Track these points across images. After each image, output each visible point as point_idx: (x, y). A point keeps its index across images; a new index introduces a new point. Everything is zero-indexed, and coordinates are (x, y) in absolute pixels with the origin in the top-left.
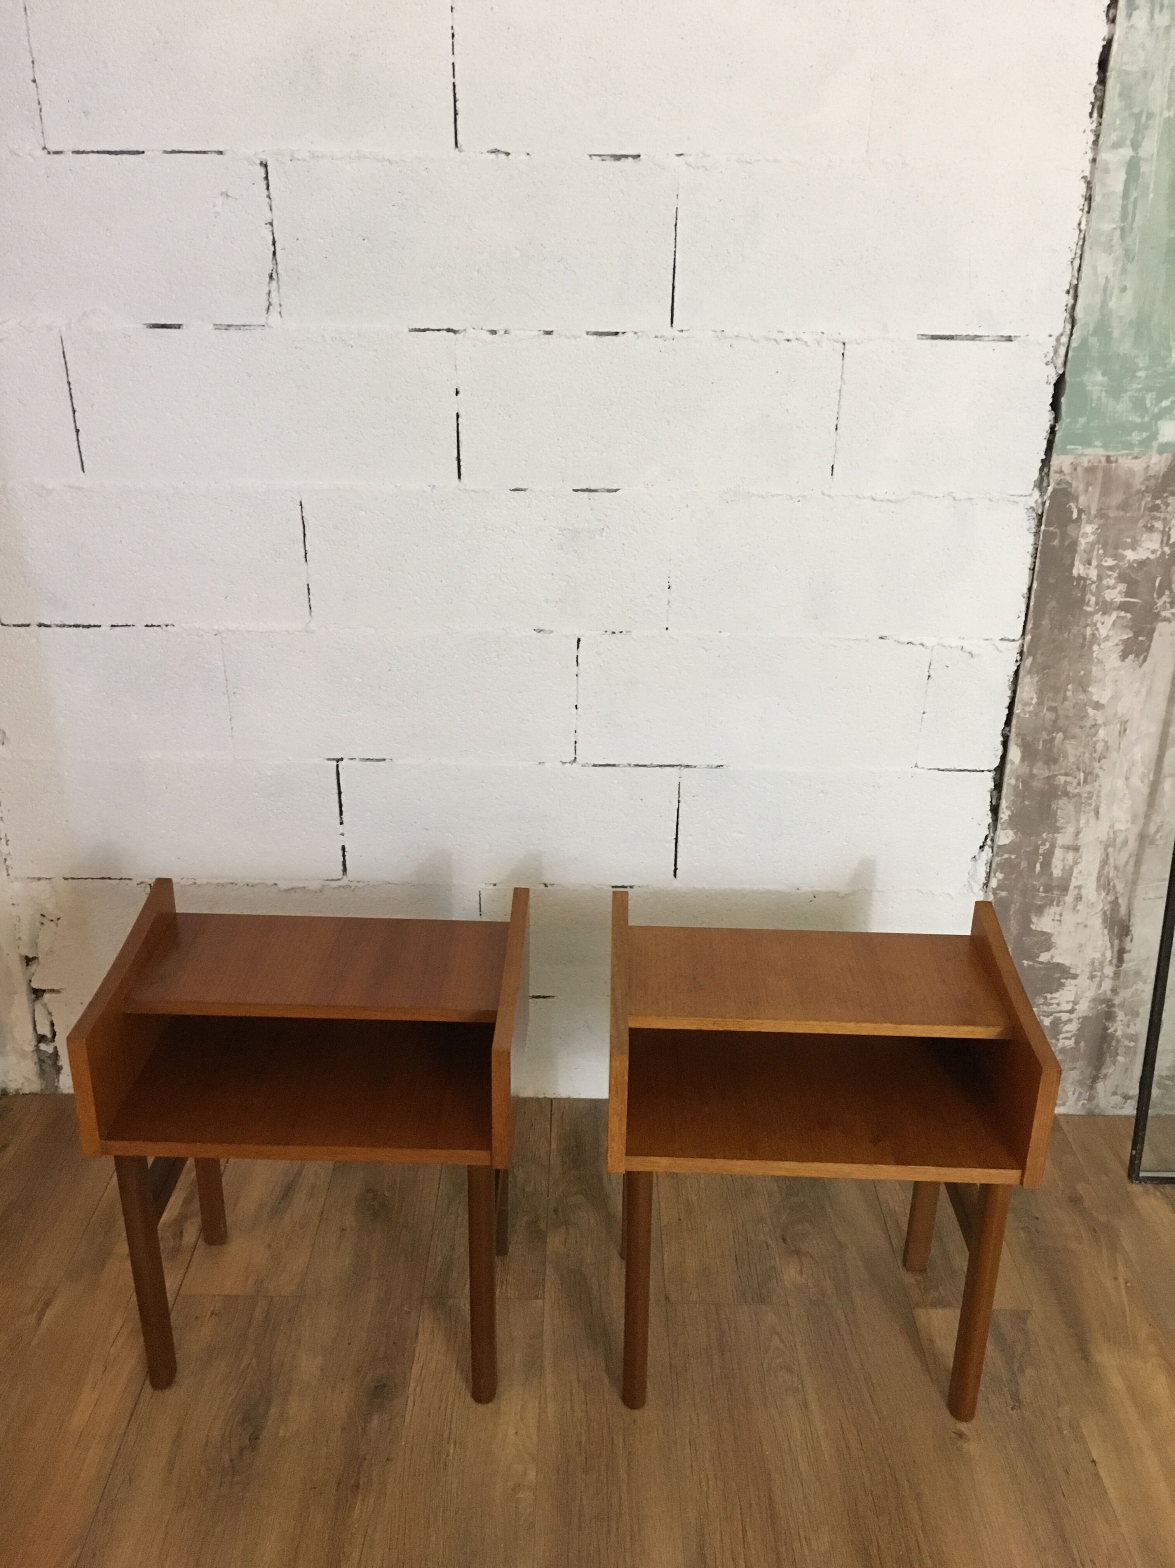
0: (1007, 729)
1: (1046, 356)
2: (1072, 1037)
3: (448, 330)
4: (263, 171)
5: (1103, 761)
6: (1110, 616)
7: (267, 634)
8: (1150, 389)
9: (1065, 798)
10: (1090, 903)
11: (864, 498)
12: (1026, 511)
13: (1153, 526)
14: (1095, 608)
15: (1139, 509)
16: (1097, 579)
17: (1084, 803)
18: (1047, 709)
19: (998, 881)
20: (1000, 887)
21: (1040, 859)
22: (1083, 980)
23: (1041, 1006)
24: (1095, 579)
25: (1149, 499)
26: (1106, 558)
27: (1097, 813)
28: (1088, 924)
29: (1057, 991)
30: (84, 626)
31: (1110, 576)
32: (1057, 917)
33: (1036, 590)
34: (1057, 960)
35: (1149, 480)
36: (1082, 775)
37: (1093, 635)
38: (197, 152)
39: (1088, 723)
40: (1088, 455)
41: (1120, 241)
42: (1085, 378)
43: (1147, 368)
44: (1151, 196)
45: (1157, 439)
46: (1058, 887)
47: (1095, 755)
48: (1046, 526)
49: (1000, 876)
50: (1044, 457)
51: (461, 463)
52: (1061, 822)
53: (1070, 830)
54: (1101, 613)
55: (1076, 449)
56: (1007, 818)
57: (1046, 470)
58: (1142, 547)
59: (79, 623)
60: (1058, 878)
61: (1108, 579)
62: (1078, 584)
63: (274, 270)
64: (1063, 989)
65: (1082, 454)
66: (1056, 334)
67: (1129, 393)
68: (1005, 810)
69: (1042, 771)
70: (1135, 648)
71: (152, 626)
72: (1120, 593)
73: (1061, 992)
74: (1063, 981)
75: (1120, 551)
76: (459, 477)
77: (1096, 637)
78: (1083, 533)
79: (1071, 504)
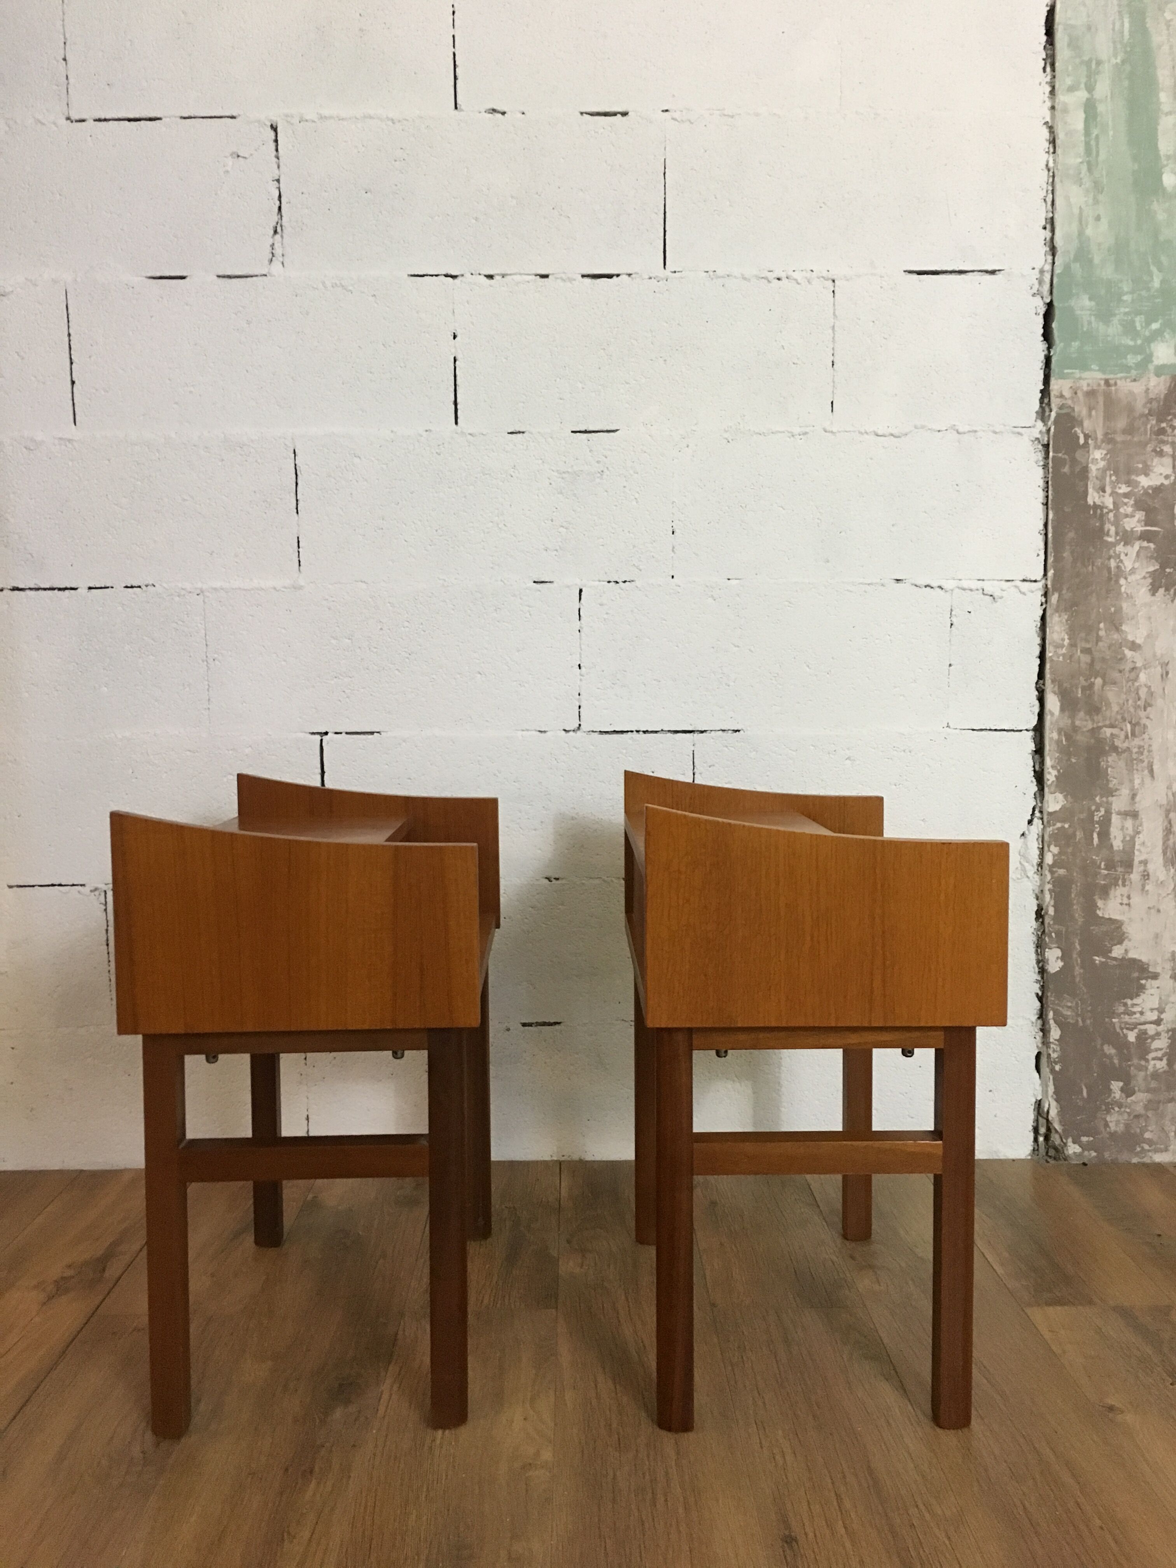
0: (1041, 682)
1: (1031, 288)
2: (1164, 1055)
3: (446, 276)
4: (273, 133)
5: (1149, 709)
6: (1133, 546)
7: (252, 592)
8: (1138, 313)
9: (1114, 754)
10: (1159, 882)
11: (866, 433)
12: (1031, 443)
13: (1162, 450)
14: (1115, 538)
15: (1146, 434)
16: (1114, 507)
17: (1135, 760)
18: (1082, 652)
19: (1054, 856)
20: (1056, 864)
21: (1096, 828)
22: (1165, 981)
23: (1122, 1016)
24: (1111, 507)
25: (1154, 422)
26: (1120, 485)
27: (1151, 772)
28: (1161, 908)
29: (1138, 995)
30: (60, 589)
31: (1126, 504)
32: (1125, 901)
33: (1052, 520)
34: (1132, 955)
35: (1151, 403)
36: (1129, 726)
37: (1118, 567)
38: (211, 117)
39: (1128, 667)
40: (1086, 379)
41: (1088, 174)
42: (1072, 303)
43: (1132, 292)
44: (1111, 133)
45: (1152, 362)
46: (1121, 862)
47: (1139, 703)
48: (1054, 452)
49: (1055, 850)
50: (1042, 387)
51: (459, 407)
52: (1114, 783)
53: (1125, 792)
54: (1122, 543)
55: (1072, 373)
56: (1054, 779)
57: (1046, 401)
58: (1155, 472)
59: (55, 586)
60: (1119, 851)
61: (1125, 507)
62: (1095, 512)
63: (279, 225)
64: (1144, 993)
65: (1080, 378)
66: (1038, 266)
67: (1118, 317)
68: (1050, 770)
69: (1085, 723)
70: (1163, 581)
71: (132, 587)
72: (1139, 521)
73: (1143, 996)
74: (1143, 982)
75: (1133, 477)
76: (456, 423)
77: (1121, 570)
78: (1093, 459)
79: (1076, 429)
